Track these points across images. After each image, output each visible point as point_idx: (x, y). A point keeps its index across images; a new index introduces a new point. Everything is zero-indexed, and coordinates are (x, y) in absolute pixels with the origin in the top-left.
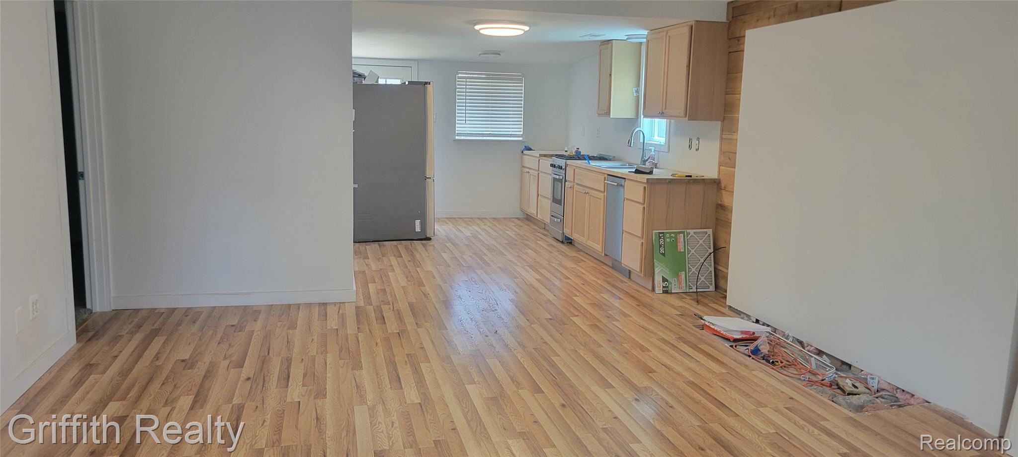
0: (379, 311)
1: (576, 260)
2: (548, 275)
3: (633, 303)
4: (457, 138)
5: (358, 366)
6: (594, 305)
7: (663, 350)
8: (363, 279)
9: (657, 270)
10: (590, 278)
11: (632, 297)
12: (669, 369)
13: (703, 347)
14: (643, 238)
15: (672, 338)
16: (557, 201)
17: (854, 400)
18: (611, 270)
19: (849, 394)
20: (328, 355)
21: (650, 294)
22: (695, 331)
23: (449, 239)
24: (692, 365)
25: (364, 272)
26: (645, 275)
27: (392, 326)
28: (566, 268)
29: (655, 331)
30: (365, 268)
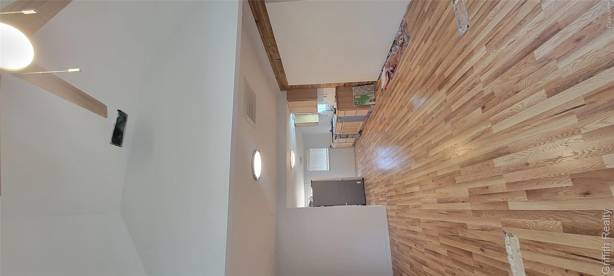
0: (388, 197)
1: (367, 130)
2: (372, 140)
3: (379, 111)
4: (329, 170)
5: (408, 207)
6: (381, 124)
7: (394, 102)
8: (378, 202)
9: (368, 104)
10: (372, 126)
11: (377, 111)
12: (401, 100)
13: (392, 89)
14: (357, 110)
15: (390, 99)
16: (347, 137)
17: (406, 39)
18: (369, 118)
19: (404, 41)
20: (405, 216)
21: (376, 105)
22: (387, 91)
23: (363, 172)
24: (399, 93)
25: (376, 201)
26: (370, 108)
27: (393, 193)
28: (369, 134)
29: (388, 105)
30: (374, 201)
